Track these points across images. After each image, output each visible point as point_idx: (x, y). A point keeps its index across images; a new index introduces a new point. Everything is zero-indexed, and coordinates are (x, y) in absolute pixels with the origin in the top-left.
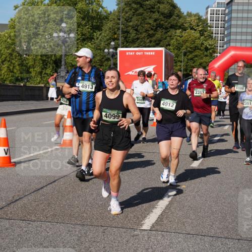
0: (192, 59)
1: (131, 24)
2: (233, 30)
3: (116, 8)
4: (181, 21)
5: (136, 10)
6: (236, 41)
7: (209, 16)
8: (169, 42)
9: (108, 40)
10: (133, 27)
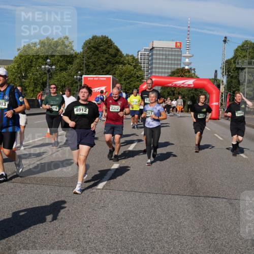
0: (129, 83)
1: (91, 60)
2: (154, 66)
3: (82, 50)
4: (122, 59)
5: (94, 52)
6: (156, 72)
7: (139, 56)
8: (115, 72)
9: (76, 70)
10: (92, 63)
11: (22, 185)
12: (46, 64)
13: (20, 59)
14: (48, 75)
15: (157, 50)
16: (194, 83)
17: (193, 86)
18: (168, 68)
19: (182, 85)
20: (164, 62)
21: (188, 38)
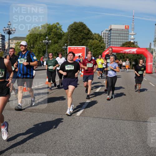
0: (96, 51)
1: (72, 37)
2: (112, 40)
3: (67, 31)
4: (92, 36)
5: (75, 32)
6: (113, 44)
7: (103, 34)
8: (87, 44)
9: (64, 43)
10: (74, 38)
11: (31, 113)
12: (46, 39)
13: (30, 36)
14: (47, 46)
15: (113, 31)
16: (136, 51)
17: (136, 53)
18: (120, 42)
19: (129, 52)
20: (118, 38)
21: (133, 23)
